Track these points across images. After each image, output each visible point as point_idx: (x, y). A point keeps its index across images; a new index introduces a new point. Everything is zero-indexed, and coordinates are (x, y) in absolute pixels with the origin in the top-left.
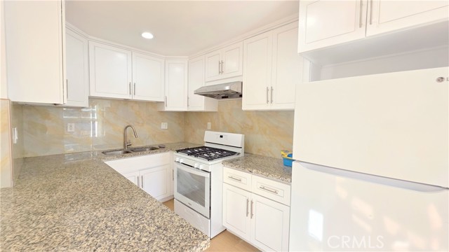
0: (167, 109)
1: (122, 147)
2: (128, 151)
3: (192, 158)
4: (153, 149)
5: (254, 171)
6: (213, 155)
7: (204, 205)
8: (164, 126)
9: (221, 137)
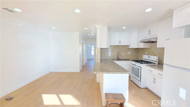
0: (130, 47)
1: (117, 59)
2: (118, 59)
3: (136, 63)
4: (125, 60)
5: (156, 68)
6: (143, 62)
7: (139, 77)
8: (129, 53)
9: (149, 57)
